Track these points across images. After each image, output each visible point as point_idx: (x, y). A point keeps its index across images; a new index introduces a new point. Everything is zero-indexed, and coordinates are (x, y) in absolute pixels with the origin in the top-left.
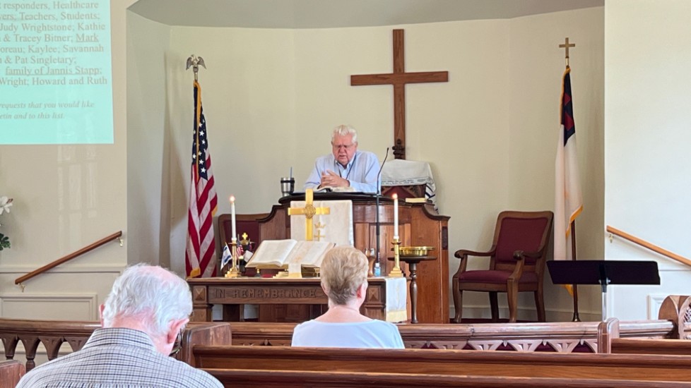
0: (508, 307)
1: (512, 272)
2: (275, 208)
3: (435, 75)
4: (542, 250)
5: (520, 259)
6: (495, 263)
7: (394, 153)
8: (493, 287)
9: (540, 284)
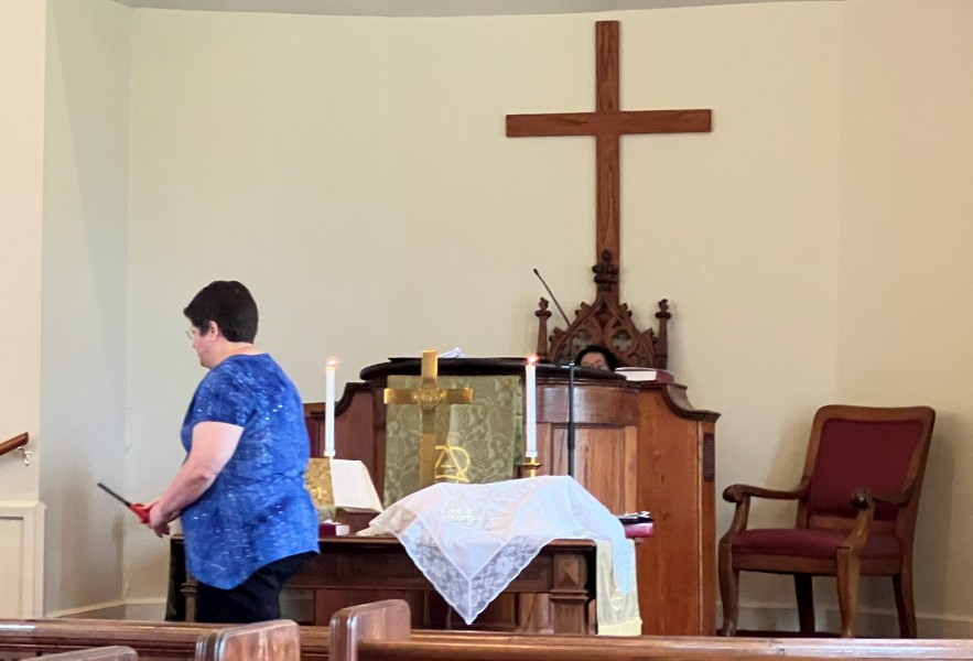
0: (837, 608)
1: (847, 532)
2: (351, 389)
3: (686, 116)
4: (913, 487)
5: (864, 506)
6: (809, 515)
7: (597, 280)
8: (803, 564)
9: (905, 558)
